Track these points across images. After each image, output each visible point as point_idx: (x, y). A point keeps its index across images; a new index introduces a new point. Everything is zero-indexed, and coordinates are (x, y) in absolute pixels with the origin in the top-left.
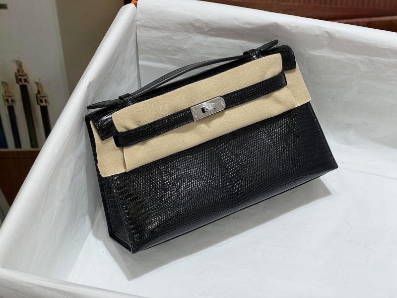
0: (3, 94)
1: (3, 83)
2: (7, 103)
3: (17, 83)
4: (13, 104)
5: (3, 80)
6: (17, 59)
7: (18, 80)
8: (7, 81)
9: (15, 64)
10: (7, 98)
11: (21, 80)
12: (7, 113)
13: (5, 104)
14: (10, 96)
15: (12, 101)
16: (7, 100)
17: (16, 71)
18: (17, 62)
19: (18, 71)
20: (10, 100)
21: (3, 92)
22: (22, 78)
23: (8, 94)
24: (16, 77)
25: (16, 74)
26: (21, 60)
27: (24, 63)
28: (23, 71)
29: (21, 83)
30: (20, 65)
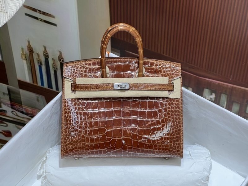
0: (52, 64)
1: (53, 59)
2: (54, 69)
3: (59, 61)
4: (57, 70)
5: (53, 58)
6: (60, 50)
7: (60, 60)
8: (54, 59)
9: (59, 52)
10: (54, 66)
11: (61, 60)
12: (53, 73)
13: (53, 69)
14: (55, 66)
15: (56, 68)
16: (54, 67)
17: (59, 55)
18: (60, 51)
19: (60, 56)
20: (55, 68)
21: (52, 63)
22: (61, 59)
23: (54, 65)
24: (59, 58)
25: (59, 57)
26: (62, 51)
27: (62, 53)
28: (62, 56)
29: (61, 62)
30: (61, 53)
